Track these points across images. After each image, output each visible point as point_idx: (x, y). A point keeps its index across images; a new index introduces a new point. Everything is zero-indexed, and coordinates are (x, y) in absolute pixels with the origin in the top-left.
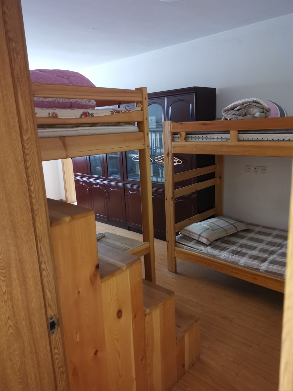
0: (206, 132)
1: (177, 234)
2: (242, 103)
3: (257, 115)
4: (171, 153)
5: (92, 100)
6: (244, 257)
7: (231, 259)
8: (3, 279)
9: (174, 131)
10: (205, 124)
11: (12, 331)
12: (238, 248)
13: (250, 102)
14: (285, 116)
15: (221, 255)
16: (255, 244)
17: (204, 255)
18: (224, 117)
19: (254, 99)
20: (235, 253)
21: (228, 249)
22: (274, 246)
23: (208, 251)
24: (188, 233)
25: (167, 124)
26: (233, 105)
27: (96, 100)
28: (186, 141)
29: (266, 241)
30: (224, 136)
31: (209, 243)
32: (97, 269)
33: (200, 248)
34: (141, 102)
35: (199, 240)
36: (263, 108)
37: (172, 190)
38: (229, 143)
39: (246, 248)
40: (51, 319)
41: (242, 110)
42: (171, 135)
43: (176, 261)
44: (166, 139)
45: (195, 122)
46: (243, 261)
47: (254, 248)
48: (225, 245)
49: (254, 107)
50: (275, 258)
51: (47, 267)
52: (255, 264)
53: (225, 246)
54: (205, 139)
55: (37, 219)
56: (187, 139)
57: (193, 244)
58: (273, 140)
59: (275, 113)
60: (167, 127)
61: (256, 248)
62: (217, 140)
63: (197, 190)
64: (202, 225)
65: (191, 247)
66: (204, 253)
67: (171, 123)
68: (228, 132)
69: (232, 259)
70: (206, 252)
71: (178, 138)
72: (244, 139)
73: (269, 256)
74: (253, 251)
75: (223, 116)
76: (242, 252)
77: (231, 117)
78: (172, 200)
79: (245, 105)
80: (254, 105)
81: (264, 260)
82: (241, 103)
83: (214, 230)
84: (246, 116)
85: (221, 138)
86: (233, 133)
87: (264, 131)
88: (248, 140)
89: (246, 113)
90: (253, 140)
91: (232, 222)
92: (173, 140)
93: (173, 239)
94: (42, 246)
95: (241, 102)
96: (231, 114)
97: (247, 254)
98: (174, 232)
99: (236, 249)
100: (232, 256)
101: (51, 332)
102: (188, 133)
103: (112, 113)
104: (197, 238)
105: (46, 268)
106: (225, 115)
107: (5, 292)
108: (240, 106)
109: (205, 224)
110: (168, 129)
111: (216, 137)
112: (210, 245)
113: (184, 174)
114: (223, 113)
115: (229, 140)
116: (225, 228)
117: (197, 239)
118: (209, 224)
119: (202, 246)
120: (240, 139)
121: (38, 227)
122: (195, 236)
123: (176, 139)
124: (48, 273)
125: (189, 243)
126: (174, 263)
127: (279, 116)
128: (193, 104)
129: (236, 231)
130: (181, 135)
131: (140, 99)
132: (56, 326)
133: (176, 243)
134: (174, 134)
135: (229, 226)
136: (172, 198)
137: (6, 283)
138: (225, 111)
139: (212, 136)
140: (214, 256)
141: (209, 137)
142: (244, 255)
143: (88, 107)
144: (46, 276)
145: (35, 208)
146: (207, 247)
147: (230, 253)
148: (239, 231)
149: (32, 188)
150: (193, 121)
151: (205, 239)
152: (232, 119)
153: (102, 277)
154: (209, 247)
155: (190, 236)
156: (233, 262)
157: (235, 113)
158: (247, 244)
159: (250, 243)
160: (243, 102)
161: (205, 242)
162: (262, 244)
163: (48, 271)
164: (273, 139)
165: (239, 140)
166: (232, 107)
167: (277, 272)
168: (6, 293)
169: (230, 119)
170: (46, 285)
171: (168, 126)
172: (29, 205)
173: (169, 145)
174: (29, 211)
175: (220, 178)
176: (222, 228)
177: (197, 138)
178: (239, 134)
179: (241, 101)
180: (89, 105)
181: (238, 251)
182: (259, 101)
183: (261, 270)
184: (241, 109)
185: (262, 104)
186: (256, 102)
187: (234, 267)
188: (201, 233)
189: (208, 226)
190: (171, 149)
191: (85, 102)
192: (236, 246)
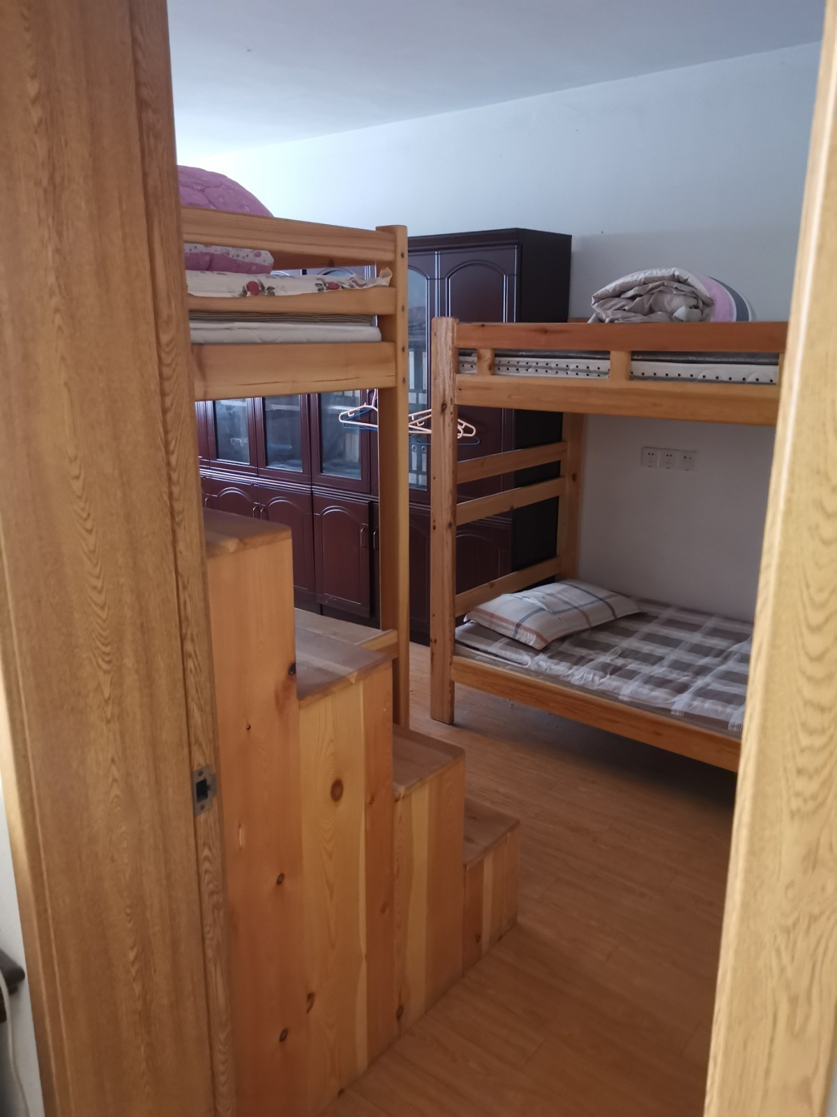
0: (547, 351)
1: (459, 622)
2: (642, 280)
3: (681, 312)
4: (451, 404)
5: (263, 253)
6: (631, 681)
7: (598, 685)
8: (105, 666)
9: (462, 344)
10: (545, 331)
11: (119, 793)
12: (617, 658)
13: (664, 280)
14: (750, 319)
15: (572, 675)
16: (659, 651)
17: (530, 676)
18: (594, 315)
19: (674, 271)
20: (609, 672)
21: (592, 660)
22: (706, 655)
23: (539, 666)
24: (488, 618)
25: (444, 325)
26: (621, 286)
27: (273, 253)
28: (493, 374)
29: (688, 642)
30: (594, 364)
31: (542, 645)
32: (292, 673)
33: (520, 657)
34: (391, 265)
35: (517, 638)
36: (696, 294)
37: (451, 503)
38: (606, 382)
39: (636, 659)
40: (200, 773)
41: (643, 300)
42: (453, 355)
43: (452, 692)
44: (440, 368)
45: (515, 324)
46: (628, 690)
47: (655, 660)
48: (583, 652)
49: (672, 292)
50: (708, 685)
51: (197, 649)
52: (659, 696)
53: (583, 655)
54: (545, 370)
55: (181, 533)
56: (497, 368)
57: (502, 648)
58: (717, 381)
59: (725, 311)
60: (443, 335)
61: (661, 659)
62: (575, 373)
63: (512, 507)
64: (524, 599)
65: (496, 656)
66: (528, 671)
67: (455, 324)
68: (604, 355)
69: (601, 684)
70: (536, 667)
71: (472, 364)
72: (646, 375)
73: (695, 680)
74: (655, 667)
75: (594, 311)
76: (628, 668)
77: (613, 314)
78: (449, 531)
79: (651, 286)
80: (675, 286)
81: (682, 689)
82: (640, 280)
83: (555, 613)
84: (652, 315)
85: (585, 368)
86: (618, 357)
87: (695, 356)
88: (655, 378)
89: (653, 308)
90: (667, 378)
91: (603, 594)
92: (458, 368)
93: (448, 635)
94: (188, 600)
95: (640, 278)
96: (613, 309)
97: (640, 673)
98: (450, 616)
99: (612, 660)
100: (602, 677)
101: (198, 805)
102: (498, 352)
103: (319, 290)
104: (510, 633)
105: (195, 652)
106: (598, 310)
107: (109, 698)
108: (637, 288)
109: (534, 597)
110: (445, 339)
111: (572, 367)
112: (544, 650)
113: (482, 464)
114: (594, 304)
115: (607, 376)
116: (583, 608)
117: (511, 636)
118: (544, 598)
119: (524, 653)
120: (635, 374)
121: (181, 553)
122: (506, 628)
123: (467, 366)
124: (199, 664)
125: (490, 645)
126: (447, 697)
127: (734, 319)
128: (511, 276)
129: (613, 618)
130: (479, 358)
131: (388, 257)
132: (209, 793)
133: (455, 646)
134: (462, 353)
135: (596, 604)
136: (450, 525)
137: (112, 678)
138: (598, 299)
139: (562, 363)
140: (555, 678)
141: (553, 366)
142: (630, 675)
143: (254, 268)
144: (193, 670)
145: (178, 506)
146: (538, 655)
147: (596, 671)
148: (619, 616)
149: (173, 459)
150: (510, 320)
151: (532, 635)
152: (616, 321)
153: (302, 695)
154: (542, 657)
155: (493, 627)
156: (603, 694)
157: (624, 306)
158: (639, 650)
159: (647, 648)
160: (645, 278)
161: (531, 644)
162: (677, 650)
163: (197, 658)
164: (717, 378)
165: (632, 377)
166: (617, 289)
167: (713, 716)
168: (111, 702)
169: (612, 321)
170: (192, 692)
171: (445, 330)
172: (166, 498)
173: (446, 381)
174: (167, 513)
175: (574, 477)
176: (576, 608)
177: (522, 367)
178: (633, 360)
179: (640, 276)
180: (255, 264)
181: (616, 666)
182: (685, 278)
183: (672, 713)
184: (641, 296)
185: (692, 287)
186: (678, 280)
187: (605, 705)
188: (523, 620)
189: (541, 602)
190: (451, 394)
191: (245, 255)
192: (612, 653)
